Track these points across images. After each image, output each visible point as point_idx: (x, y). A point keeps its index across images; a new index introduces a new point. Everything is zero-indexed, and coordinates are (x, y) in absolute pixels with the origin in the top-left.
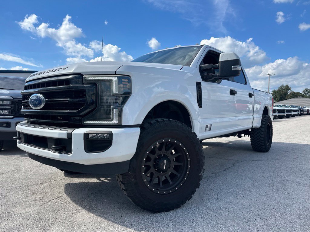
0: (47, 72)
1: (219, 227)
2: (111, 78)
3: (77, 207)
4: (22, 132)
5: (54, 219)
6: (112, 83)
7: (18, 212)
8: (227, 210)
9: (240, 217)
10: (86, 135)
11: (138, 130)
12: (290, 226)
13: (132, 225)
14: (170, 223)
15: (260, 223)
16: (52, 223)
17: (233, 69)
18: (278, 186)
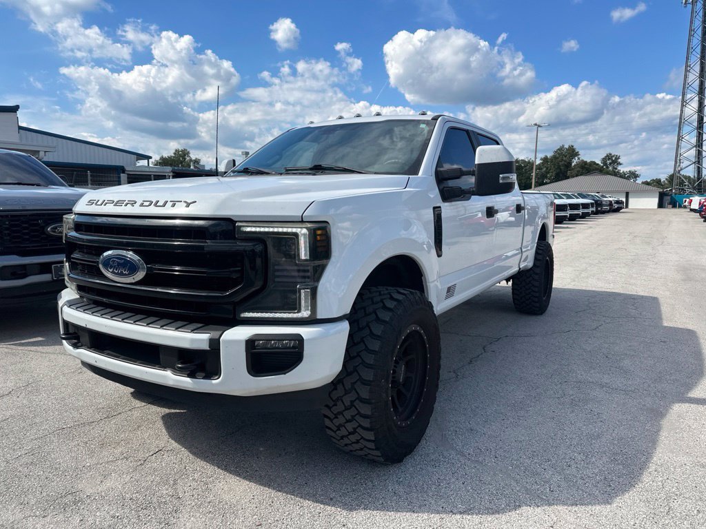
1: (487, 490)
2: (294, 230)
3: (210, 469)
4: (88, 327)
5: (175, 501)
6: (297, 240)
7: (92, 491)
8: (493, 453)
9: (518, 466)
10: (251, 343)
11: (345, 327)
12: (602, 478)
13: (331, 499)
14: (401, 490)
15: (553, 476)
16: (175, 508)
17: (501, 181)
18: (573, 395)
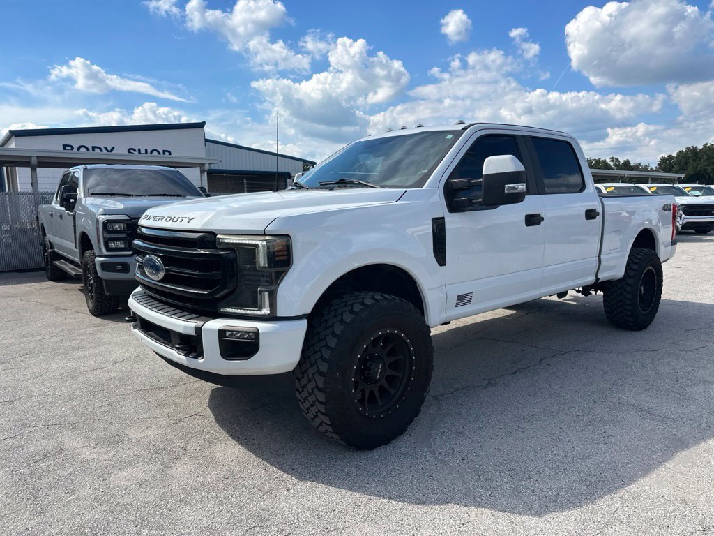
0: (166, 220)
1: (430, 485)
2: (257, 242)
3: (221, 432)
5: (181, 451)
6: (258, 250)
7: (133, 436)
8: (463, 455)
9: (477, 470)
10: (222, 333)
11: (304, 323)
12: (555, 494)
15: (505, 484)
16: (178, 457)
17: (506, 191)
